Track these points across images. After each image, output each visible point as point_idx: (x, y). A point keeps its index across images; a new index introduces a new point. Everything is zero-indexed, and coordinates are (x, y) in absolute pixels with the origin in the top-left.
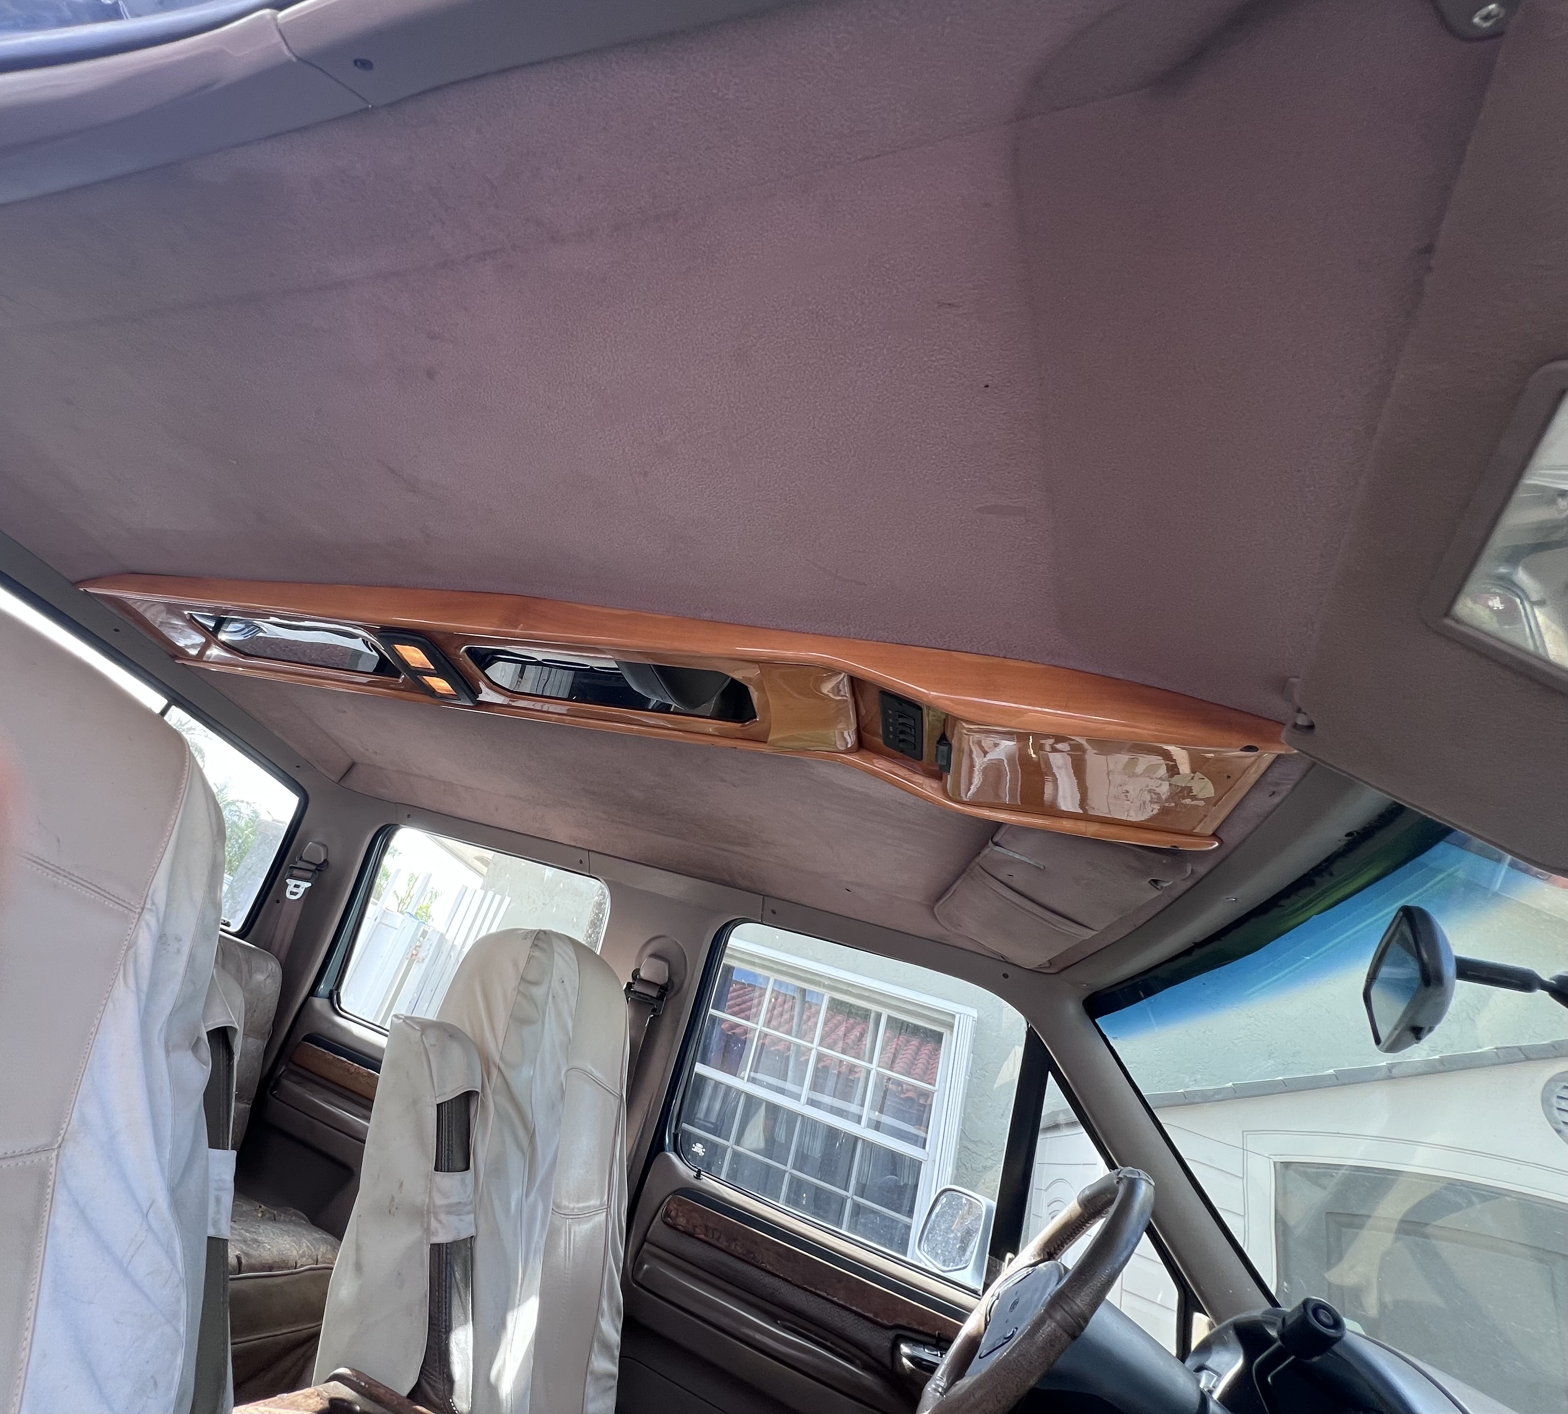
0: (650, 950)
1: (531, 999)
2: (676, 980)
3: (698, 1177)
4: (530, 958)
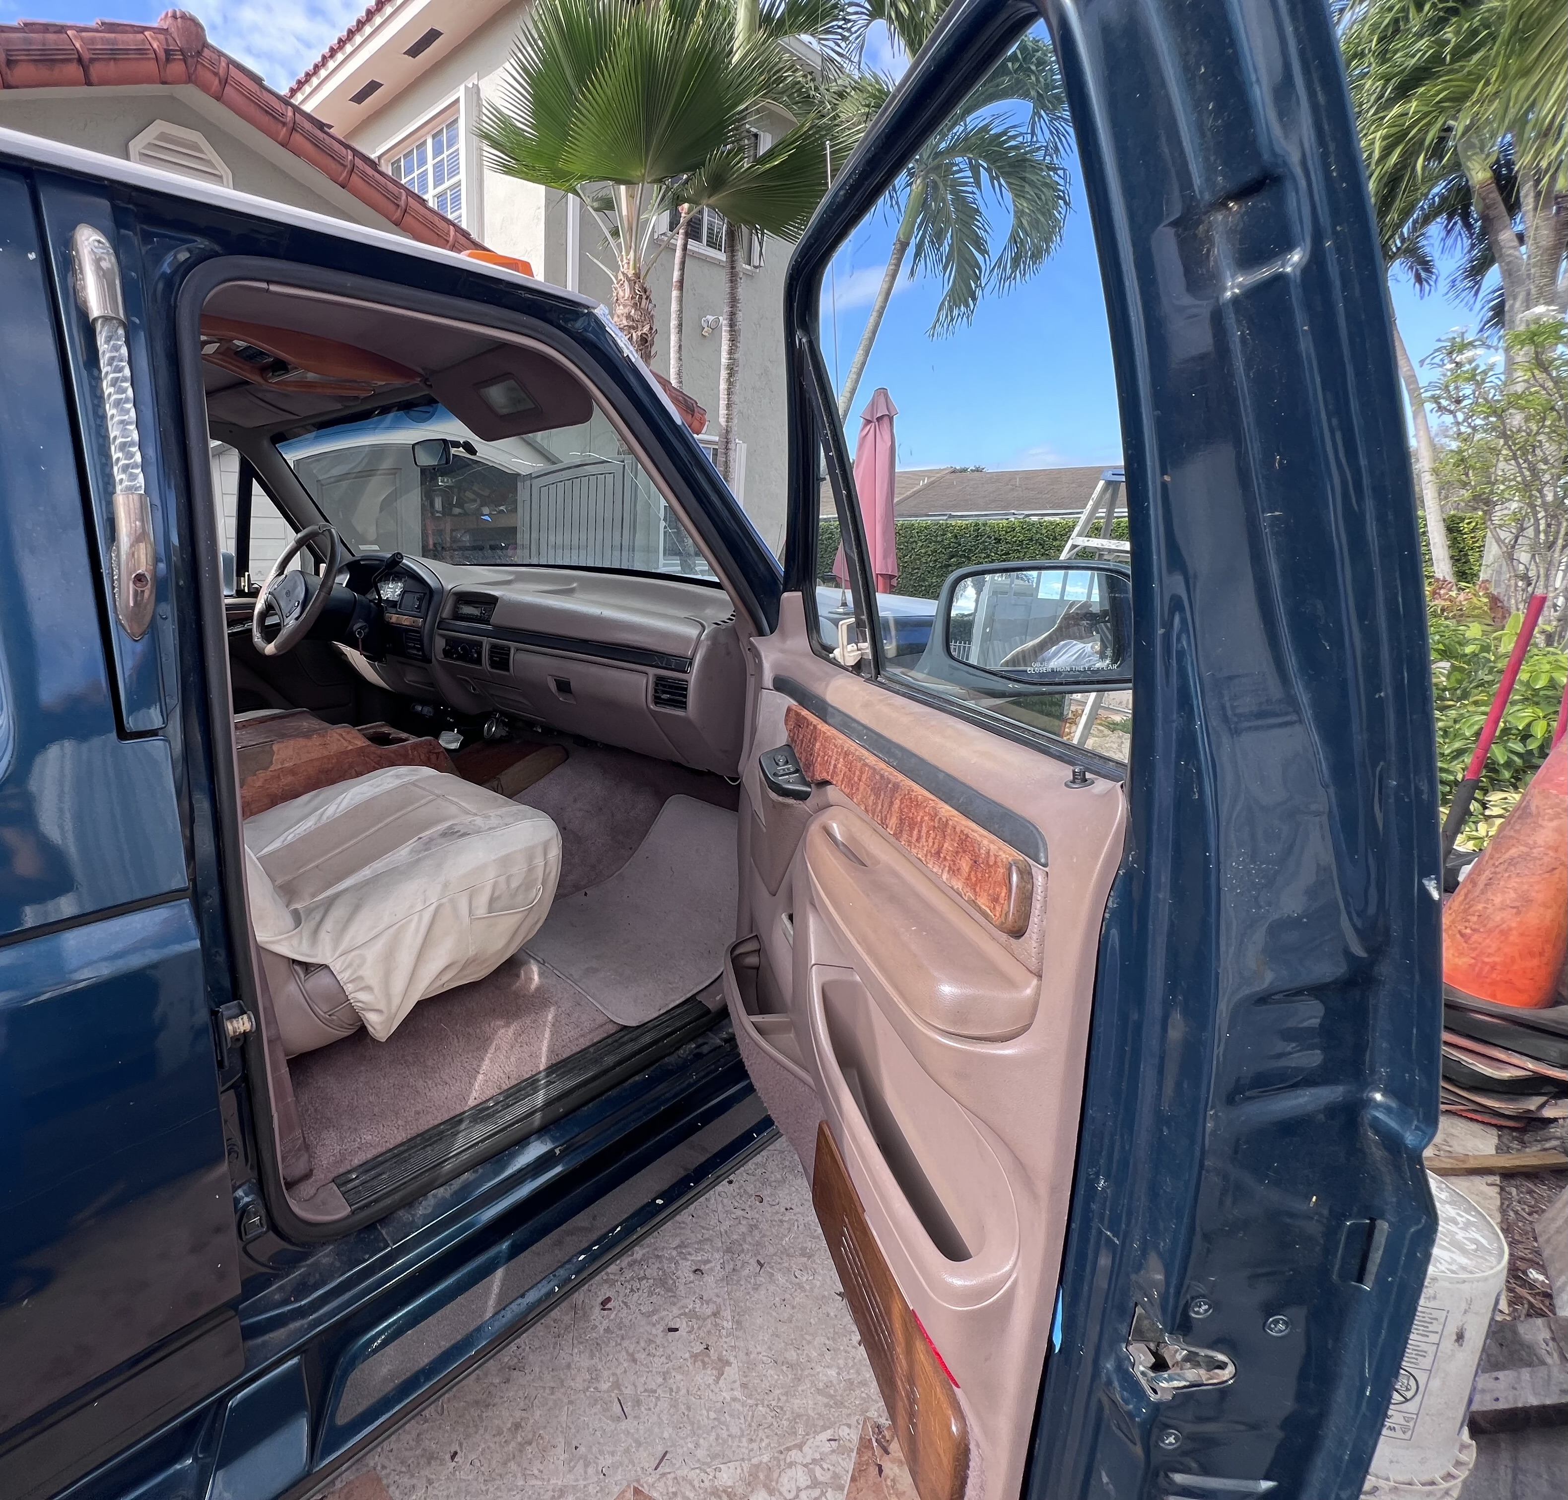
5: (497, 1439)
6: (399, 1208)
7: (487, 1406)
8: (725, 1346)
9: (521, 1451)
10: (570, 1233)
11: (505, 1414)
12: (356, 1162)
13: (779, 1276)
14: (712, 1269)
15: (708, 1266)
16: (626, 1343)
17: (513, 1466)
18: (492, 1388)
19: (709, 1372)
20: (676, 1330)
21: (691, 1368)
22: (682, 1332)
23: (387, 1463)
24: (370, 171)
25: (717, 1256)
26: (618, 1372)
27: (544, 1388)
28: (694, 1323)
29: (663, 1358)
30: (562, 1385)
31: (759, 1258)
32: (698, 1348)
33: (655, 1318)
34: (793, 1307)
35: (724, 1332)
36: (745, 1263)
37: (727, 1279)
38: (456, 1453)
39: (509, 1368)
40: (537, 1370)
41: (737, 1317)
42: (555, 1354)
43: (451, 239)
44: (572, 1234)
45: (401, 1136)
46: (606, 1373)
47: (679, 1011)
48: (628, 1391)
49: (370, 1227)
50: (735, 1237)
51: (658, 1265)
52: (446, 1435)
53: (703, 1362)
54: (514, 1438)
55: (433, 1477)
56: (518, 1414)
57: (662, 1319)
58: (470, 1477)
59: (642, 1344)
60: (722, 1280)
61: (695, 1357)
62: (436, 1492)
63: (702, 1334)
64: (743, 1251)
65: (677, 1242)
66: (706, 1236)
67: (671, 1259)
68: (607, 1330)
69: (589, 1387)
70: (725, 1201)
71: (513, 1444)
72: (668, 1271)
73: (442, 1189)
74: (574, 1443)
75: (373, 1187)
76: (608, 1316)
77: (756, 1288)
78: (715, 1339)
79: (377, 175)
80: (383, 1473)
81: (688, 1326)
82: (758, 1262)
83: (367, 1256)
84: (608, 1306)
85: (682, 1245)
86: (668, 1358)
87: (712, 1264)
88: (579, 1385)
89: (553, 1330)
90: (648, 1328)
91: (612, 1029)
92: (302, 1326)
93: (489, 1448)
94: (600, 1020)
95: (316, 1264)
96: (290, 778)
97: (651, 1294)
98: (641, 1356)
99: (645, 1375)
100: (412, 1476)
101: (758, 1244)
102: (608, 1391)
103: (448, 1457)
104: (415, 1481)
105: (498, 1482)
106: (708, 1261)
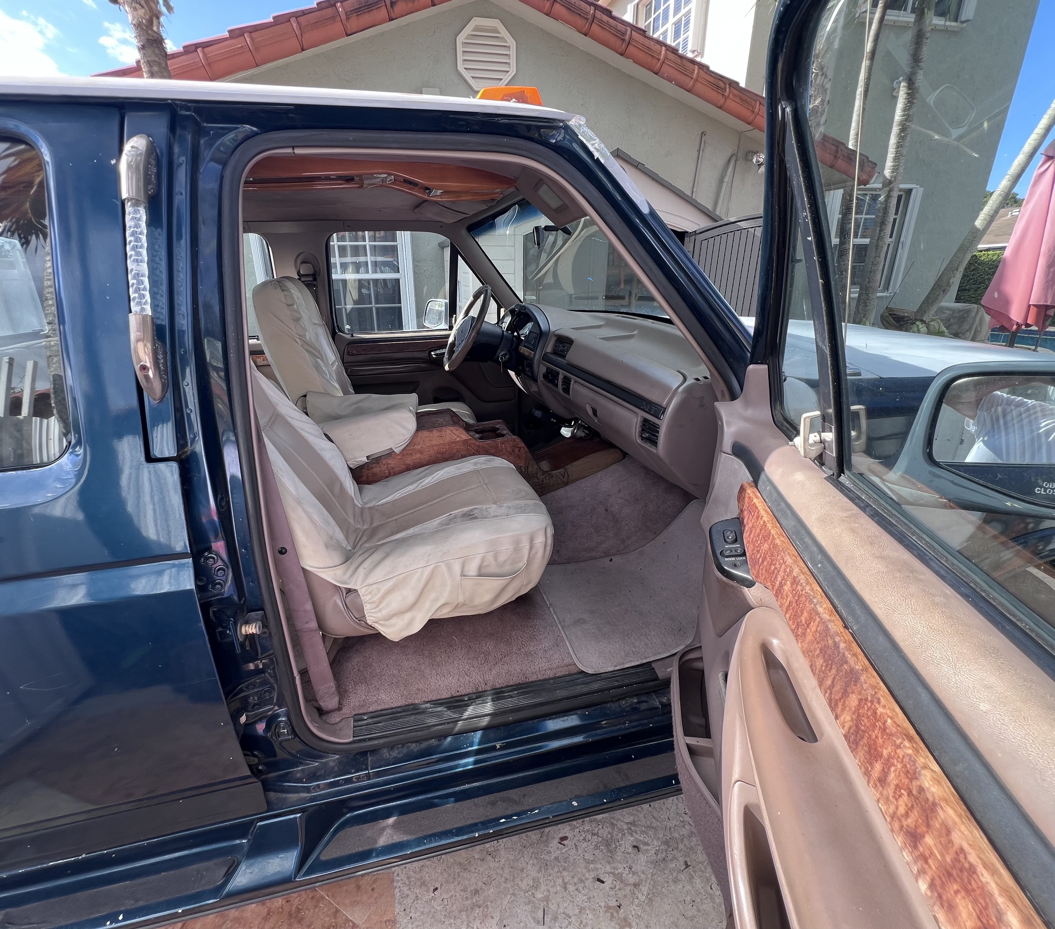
0: (299, 261)
1: (295, 311)
2: (318, 271)
3: (352, 336)
4: (285, 296)
5: (462, 893)
6: (385, 747)
7: (465, 869)
8: (633, 912)
9: (472, 909)
10: (504, 800)
11: (473, 881)
12: (371, 709)
13: (698, 881)
14: (647, 851)
15: (645, 847)
16: (565, 873)
17: (464, 914)
18: (472, 859)
19: (613, 924)
20: (603, 882)
21: (601, 914)
22: (607, 885)
23: (400, 874)
24: (605, 18)
25: (656, 843)
26: (552, 890)
27: (502, 876)
28: (618, 885)
29: (585, 897)
30: (513, 881)
31: (688, 859)
32: (613, 903)
33: (592, 866)
34: (699, 911)
35: (636, 901)
36: (674, 858)
37: (655, 863)
38: (437, 889)
39: (487, 852)
40: (503, 861)
41: (651, 895)
42: (518, 858)
43: (662, 57)
44: (504, 801)
45: (401, 702)
46: (543, 887)
47: (632, 671)
48: (553, 907)
49: (364, 753)
50: (676, 835)
51: (609, 829)
52: (437, 875)
53: (612, 914)
54: (472, 898)
55: (420, 896)
56: (480, 884)
57: (597, 869)
58: (439, 908)
59: (576, 880)
60: (652, 863)
61: (608, 908)
62: (417, 906)
63: (620, 895)
64: (677, 848)
65: (631, 819)
66: (654, 825)
67: (621, 830)
68: (556, 859)
69: (529, 891)
70: (680, 805)
71: (469, 902)
72: (615, 837)
73: (414, 745)
74: (505, 923)
75: (371, 730)
76: (561, 849)
77: (676, 881)
78: (629, 903)
79: (611, 21)
80: (396, 878)
81: (612, 883)
82: (686, 863)
83: (353, 771)
84: (565, 842)
85: (633, 823)
86: (589, 899)
87: (649, 848)
88: (523, 885)
89: (523, 841)
90: (584, 871)
91: (573, 670)
92: (307, 797)
93: (455, 896)
94: (567, 661)
95: (326, 763)
96: (418, 455)
97: (597, 847)
98: (571, 888)
99: (568, 902)
100: (410, 889)
101: (691, 848)
102: (539, 900)
103: (432, 888)
104: (409, 892)
105: (452, 921)
106: (647, 844)
